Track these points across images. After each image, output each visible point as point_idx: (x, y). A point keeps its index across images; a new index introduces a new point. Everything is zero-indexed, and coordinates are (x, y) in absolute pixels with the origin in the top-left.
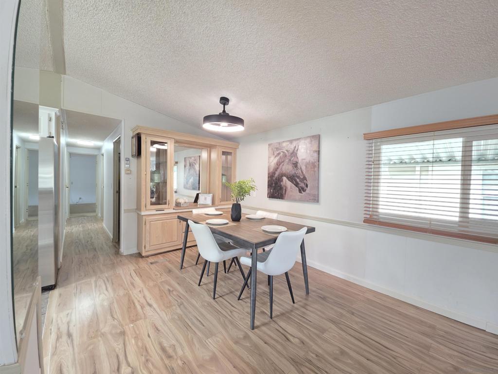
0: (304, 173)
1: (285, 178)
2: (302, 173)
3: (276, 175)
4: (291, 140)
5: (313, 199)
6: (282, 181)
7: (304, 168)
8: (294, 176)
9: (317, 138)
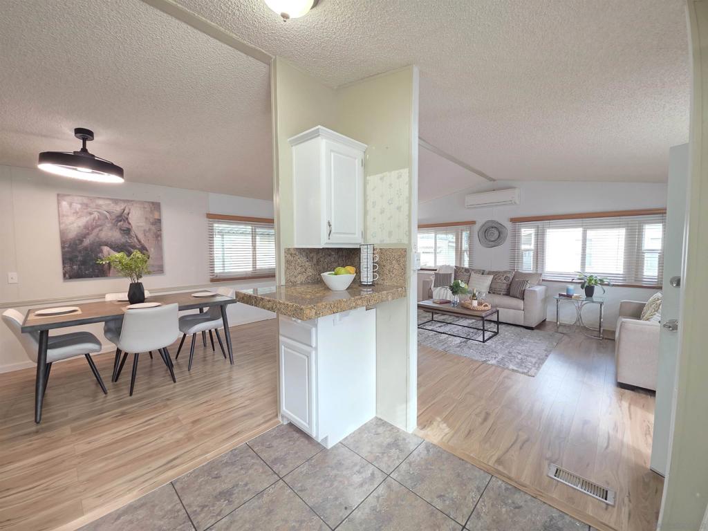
0: (143, 242)
1: (106, 249)
2: (139, 242)
3: (87, 242)
4: (117, 200)
5: (158, 270)
6: (101, 251)
7: (141, 237)
8: (125, 246)
9: (156, 206)
